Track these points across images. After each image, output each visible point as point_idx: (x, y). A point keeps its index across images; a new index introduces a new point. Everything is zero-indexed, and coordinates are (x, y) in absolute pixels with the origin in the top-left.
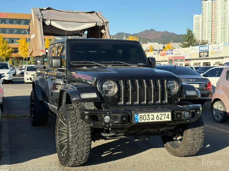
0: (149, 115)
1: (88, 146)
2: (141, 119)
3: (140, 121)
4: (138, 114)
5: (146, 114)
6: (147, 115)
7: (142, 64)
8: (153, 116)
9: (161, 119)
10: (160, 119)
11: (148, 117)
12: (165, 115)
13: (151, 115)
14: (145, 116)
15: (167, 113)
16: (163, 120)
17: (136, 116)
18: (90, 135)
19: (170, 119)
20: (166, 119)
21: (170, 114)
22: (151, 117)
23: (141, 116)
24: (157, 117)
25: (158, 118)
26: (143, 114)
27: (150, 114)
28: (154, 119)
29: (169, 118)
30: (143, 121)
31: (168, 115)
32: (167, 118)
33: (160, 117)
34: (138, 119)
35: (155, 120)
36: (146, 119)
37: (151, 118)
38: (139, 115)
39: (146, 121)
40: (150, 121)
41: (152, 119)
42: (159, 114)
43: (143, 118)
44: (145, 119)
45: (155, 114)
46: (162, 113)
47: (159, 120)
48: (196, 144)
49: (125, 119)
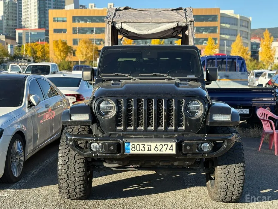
0: (144, 145)
1: (81, 177)
2: (133, 149)
3: (131, 152)
4: (130, 142)
5: (140, 144)
6: (142, 145)
7: (193, 77)
8: (150, 146)
9: (161, 150)
10: (159, 150)
11: (143, 147)
12: (167, 146)
13: (148, 145)
14: (138, 146)
15: (170, 144)
16: (164, 152)
17: (127, 145)
18: (83, 164)
19: (174, 152)
20: (169, 152)
21: (174, 145)
22: (146, 147)
23: (133, 146)
24: (156, 147)
25: (156, 150)
26: (136, 144)
27: (146, 144)
28: (151, 151)
29: (172, 150)
30: (136, 152)
31: (172, 146)
32: (170, 150)
33: (160, 148)
34: (129, 149)
35: (153, 152)
36: (141, 150)
37: (147, 149)
38: (131, 144)
39: (141, 152)
40: (146, 152)
41: (149, 151)
42: (159, 144)
43: (136, 148)
44: (138, 149)
45: (153, 145)
46: (163, 144)
47: (159, 152)
48: (231, 187)
49: (112, 148)
